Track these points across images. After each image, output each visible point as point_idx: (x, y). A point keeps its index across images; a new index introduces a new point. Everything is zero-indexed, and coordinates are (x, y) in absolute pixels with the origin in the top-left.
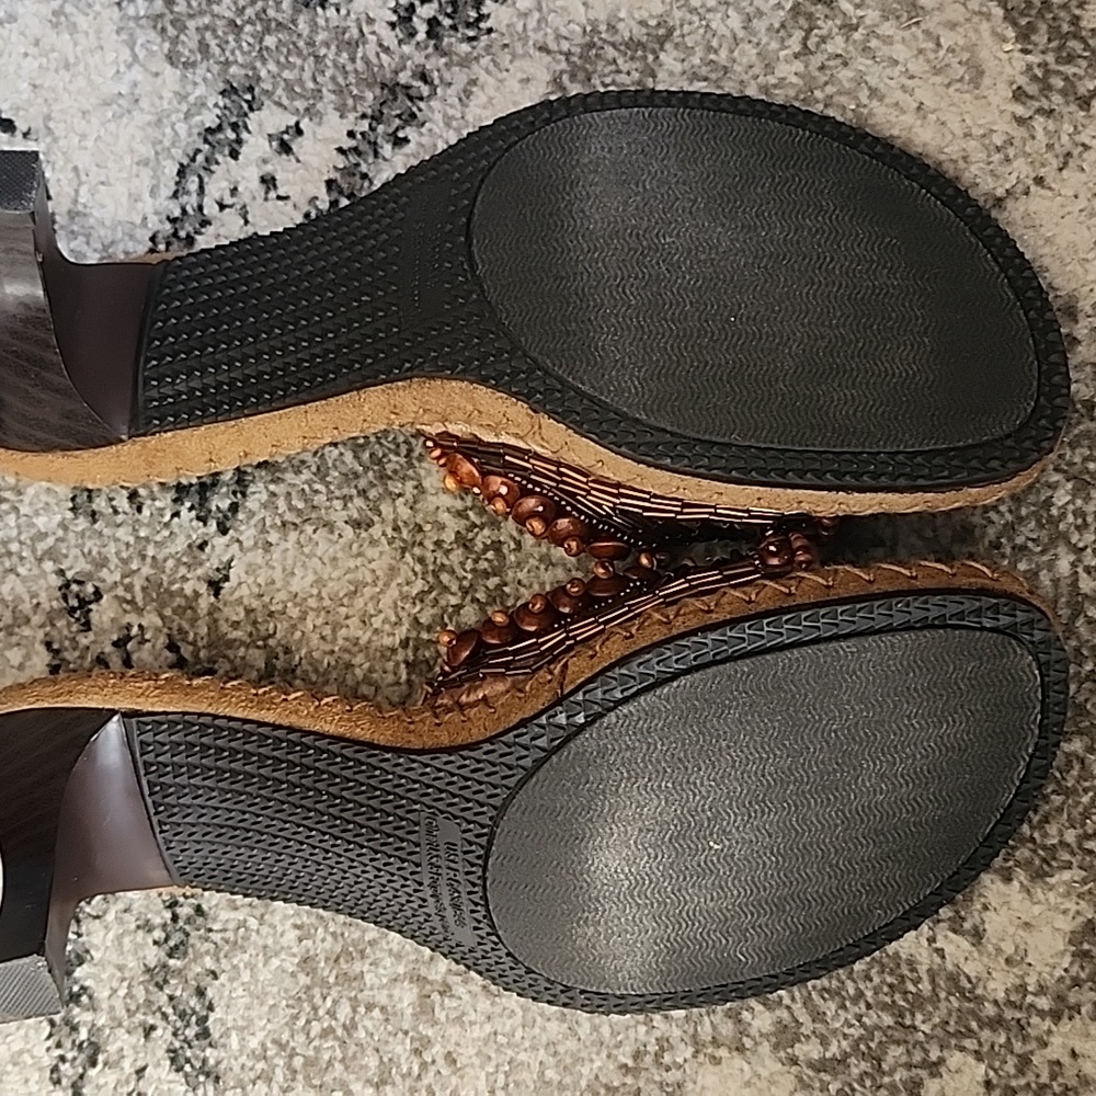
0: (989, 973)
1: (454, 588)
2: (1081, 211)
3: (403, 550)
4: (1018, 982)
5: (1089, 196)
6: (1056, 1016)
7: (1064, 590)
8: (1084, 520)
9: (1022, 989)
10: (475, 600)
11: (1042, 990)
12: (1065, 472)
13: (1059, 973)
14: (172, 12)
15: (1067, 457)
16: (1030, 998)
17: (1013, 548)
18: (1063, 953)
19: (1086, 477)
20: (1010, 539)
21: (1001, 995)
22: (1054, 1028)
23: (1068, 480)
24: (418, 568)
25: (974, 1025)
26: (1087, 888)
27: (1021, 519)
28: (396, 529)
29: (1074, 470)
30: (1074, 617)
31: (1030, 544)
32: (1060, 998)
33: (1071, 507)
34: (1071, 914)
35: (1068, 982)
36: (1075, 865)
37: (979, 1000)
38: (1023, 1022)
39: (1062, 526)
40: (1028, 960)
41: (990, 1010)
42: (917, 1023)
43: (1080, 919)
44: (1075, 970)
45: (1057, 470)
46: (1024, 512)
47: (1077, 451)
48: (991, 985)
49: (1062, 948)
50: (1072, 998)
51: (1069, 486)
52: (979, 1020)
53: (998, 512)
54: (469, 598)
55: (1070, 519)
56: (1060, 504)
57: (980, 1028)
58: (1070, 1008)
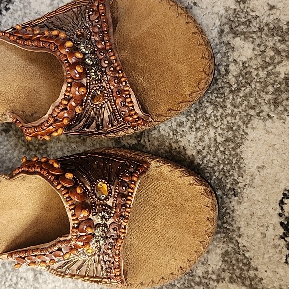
0: (197, 267)
1: (34, 149)
2: (209, 13)
3: (19, 138)
4: (206, 270)
5: (211, 7)
6: (218, 281)
7: (213, 142)
8: (217, 118)
9: (207, 272)
10: (39, 153)
11: (213, 273)
12: (210, 102)
13: (218, 267)
15: (210, 98)
16: (209, 276)
17: (196, 128)
18: (219, 261)
19: (217, 103)
20: (195, 125)
21: (201, 275)
22: (217, 285)
23: (211, 105)
24: (23, 143)
25: (193, 284)
26: (225, 239)
27: (198, 119)
28: (17, 132)
29: (213, 102)
30: (216, 151)
31: (201, 127)
32: (219, 275)
33: (213, 114)
34: (221, 248)
35: (221, 270)
36: (221, 232)
37: (193, 276)
38: (208, 283)
39: (210, 120)
40: (208, 263)
41: (197, 279)
42: (176, 284)
43: (224, 250)
44: (223, 266)
45: (207, 102)
46: (198, 116)
47: (214, 95)
48: (198, 271)
49: (219, 259)
50: (223, 275)
51: (212, 106)
52: (194, 283)
53: (191, 117)
54: (38, 152)
55: (213, 117)
56: (209, 113)
57: (195, 285)
58: (222, 279)
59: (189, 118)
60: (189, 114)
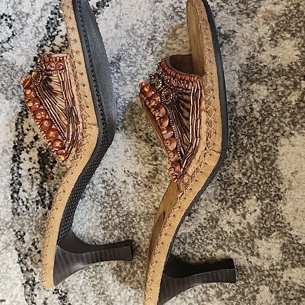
0: (264, 264)
1: (108, 206)
2: (228, 71)
3: (94, 200)
4: (271, 264)
5: (229, 67)
6: (283, 270)
7: (253, 163)
8: (252, 145)
9: (273, 265)
10: (114, 208)
11: (277, 264)
12: (244, 135)
13: (280, 259)
14: (4, 87)
15: (243, 131)
16: (275, 267)
17: (238, 157)
18: (280, 253)
19: (249, 134)
20: (236, 155)
21: (268, 268)
22: (283, 273)
23: (245, 136)
24: (98, 204)
25: (264, 278)
26: (280, 235)
27: (237, 149)
28: (91, 196)
29: (246, 133)
30: (257, 169)
31: (241, 155)
32: (282, 265)
33: (248, 143)
34: (279, 243)
35: (283, 260)
36: (276, 230)
37: (263, 271)
38: (275, 273)
39: (247, 148)
40: (272, 258)
41: (266, 273)
42: (250, 281)
43: (282, 243)
44: (284, 257)
45: (242, 135)
46: (237, 147)
47: (245, 129)
48: (265, 267)
49: (279, 252)
50: (285, 264)
51: (246, 138)
52: (264, 276)
53: (232, 149)
54: (112, 207)
55: (249, 146)
56: (245, 143)
57: (265, 278)
58: (286, 267)
59: (230, 150)
60: (230, 147)
